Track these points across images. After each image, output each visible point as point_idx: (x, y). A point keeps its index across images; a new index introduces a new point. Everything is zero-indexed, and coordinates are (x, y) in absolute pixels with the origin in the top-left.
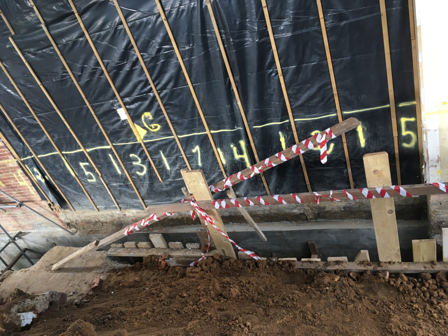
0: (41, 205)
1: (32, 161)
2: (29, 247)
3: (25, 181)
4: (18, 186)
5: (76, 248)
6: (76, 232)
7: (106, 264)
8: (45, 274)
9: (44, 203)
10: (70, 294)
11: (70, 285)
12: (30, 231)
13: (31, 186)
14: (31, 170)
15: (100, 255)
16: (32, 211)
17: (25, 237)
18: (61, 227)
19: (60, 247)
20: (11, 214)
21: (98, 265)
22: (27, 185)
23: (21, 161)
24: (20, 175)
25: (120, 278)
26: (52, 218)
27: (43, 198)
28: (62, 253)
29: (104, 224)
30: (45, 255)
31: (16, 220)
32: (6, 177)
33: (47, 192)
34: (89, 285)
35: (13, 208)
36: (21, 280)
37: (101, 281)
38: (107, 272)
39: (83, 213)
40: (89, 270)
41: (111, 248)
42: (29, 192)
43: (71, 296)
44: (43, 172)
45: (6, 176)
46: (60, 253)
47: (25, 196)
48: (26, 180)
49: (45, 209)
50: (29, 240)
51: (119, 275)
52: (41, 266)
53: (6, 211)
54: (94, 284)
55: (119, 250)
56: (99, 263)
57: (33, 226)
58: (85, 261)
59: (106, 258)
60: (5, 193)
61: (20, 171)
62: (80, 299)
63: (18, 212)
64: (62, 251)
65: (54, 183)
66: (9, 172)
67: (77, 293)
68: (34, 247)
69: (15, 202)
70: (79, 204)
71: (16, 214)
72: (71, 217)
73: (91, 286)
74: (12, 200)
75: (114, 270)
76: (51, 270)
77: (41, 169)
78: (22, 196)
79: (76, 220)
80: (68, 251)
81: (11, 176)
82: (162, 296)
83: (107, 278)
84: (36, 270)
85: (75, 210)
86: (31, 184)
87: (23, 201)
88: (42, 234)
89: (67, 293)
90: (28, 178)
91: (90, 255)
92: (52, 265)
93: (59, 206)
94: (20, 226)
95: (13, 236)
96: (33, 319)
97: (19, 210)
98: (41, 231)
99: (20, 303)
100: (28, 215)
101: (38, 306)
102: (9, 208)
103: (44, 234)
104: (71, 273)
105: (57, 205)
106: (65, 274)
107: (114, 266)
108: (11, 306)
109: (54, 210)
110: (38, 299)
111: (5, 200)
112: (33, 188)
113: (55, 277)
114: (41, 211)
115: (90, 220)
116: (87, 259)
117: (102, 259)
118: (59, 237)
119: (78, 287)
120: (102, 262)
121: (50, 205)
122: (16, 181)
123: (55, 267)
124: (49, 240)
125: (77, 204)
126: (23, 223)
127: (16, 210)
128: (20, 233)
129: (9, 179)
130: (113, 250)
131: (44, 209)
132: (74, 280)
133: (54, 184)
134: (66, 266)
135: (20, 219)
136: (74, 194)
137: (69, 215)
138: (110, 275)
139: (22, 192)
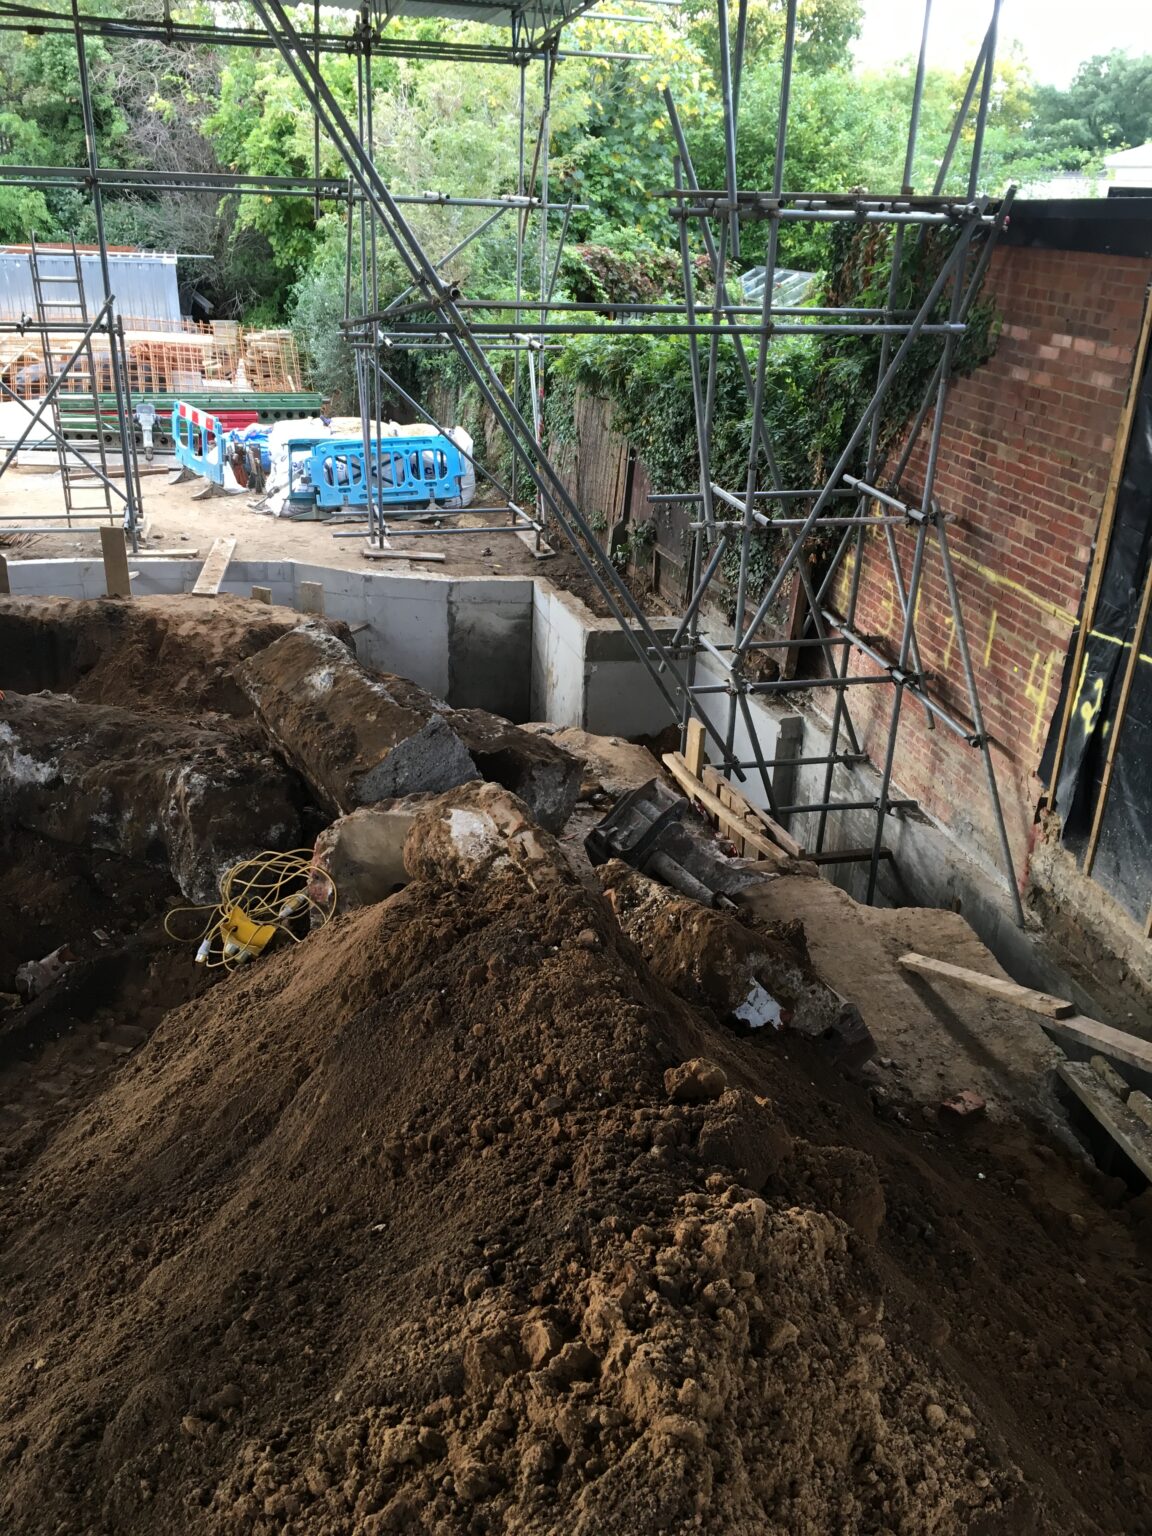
0: (1024, 785)
1: (1113, 656)
2: (899, 854)
3: (1044, 693)
4: (1018, 691)
5: (998, 968)
6: (1037, 931)
7: (1033, 1088)
8: (876, 953)
9: (1034, 787)
10: (884, 1060)
11: (902, 1037)
12: (936, 821)
13: (1045, 717)
14: (1086, 678)
15: (1041, 1050)
16: (989, 779)
17: (916, 826)
18: (1013, 881)
19: (967, 926)
20: (936, 744)
21: (1011, 1068)
22: (1041, 707)
23: (1087, 636)
24: (1048, 669)
25: (1035, 1164)
26: (1017, 839)
27: (1044, 773)
28: (958, 947)
29: (1126, 984)
30: (918, 909)
31: (933, 769)
32: (1012, 648)
33: (1070, 766)
34: (944, 1088)
35: (954, 734)
36: (819, 909)
37: (979, 1114)
38: (1016, 1110)
39: (1104, 901)
40: (978, 1052)
41: (1086, 1065)
42: (1028, 728)
43: (881, 1064)
44: (1112, 708)
45: (1017, 644)
46: (952, 940)
47: (1009, 729)
48: (1050, 692)
49: (1021, 803)
50: (914, 842)
51: (1039, 1154)
52: (885, 924)
53: (932, 728)
54: (958, 1100)
55: (1101, 1093)
56: (1019, 1065)
57: (954, 817)
58: (989, 1021)
59: (1050, 1073)
60: (973, 683)
61: (1058, 657)
62: (895, 1096)
63: (956, 754)
64: (963, 942)
65: (1110, 757)
66: (1032, 639)
67: (900, 1075)
68: (908, 865)
69: (972, 725)
70: (1117, 870)
71: (947, 754)
72: (1061, 882)
73: (944, 1097)
74: (972, 714)
75: (1038, 1127)
76: (896, 956)
77: (1113, 696)
78: (1003, 724)
79: (1067, 903)
80: (975, 955)
81: (1024, 654)
82: (1111, 1355)
83: (1002, 1125)
84: (868, 923)
85: (1089, 874)
86: (1052, 713)
87: (992, 739)
88: (955, 856)
89: (880, 1050)
90: (1059, 690)
91: (1017, 1022)
92: (911, 948)
93: (1062, 826)
94: (926, 790)
95: (892, 797)
96: (768, 1025)
97: (964, 751)
98: (960, 846)
99: (778, 961)
100: (969, 782)
101: (803, 1009)
102: (947, 725)
103: (960, 860)
104: (929, 1014)
105: (1060, 820)
106: (916, 999)
107: (1050, 1116)
108: (756, 948)
109: (1040, 826)
110: (817, 995)
111: (956, 699)
112: (1047, 726)
113: (888, 982)
114: (1009, 800)
115: (1102, 935)
116: (998, 1023)
117: (1037, 1065)
118: (985, 902)
119: (914, 1064)
120: (1029, 1070)
121: (1042, 803)
122: (1026, 676)
123: (912, 959)
124: (956, 883)
125: (1113, 864)
126: (940, 789)
127: (956, 745)
128: (913, 805)
129: (1016, 656)
130: (1088, 1073)
131: (1019, 798)
132: (922, 1037)
133: (1106, 761)
134: (936, 986)
135: (943, 773)
136: (1132, 833)
137: (1059, 871)
138: (1015, 1126)
139: (1013, 713)
